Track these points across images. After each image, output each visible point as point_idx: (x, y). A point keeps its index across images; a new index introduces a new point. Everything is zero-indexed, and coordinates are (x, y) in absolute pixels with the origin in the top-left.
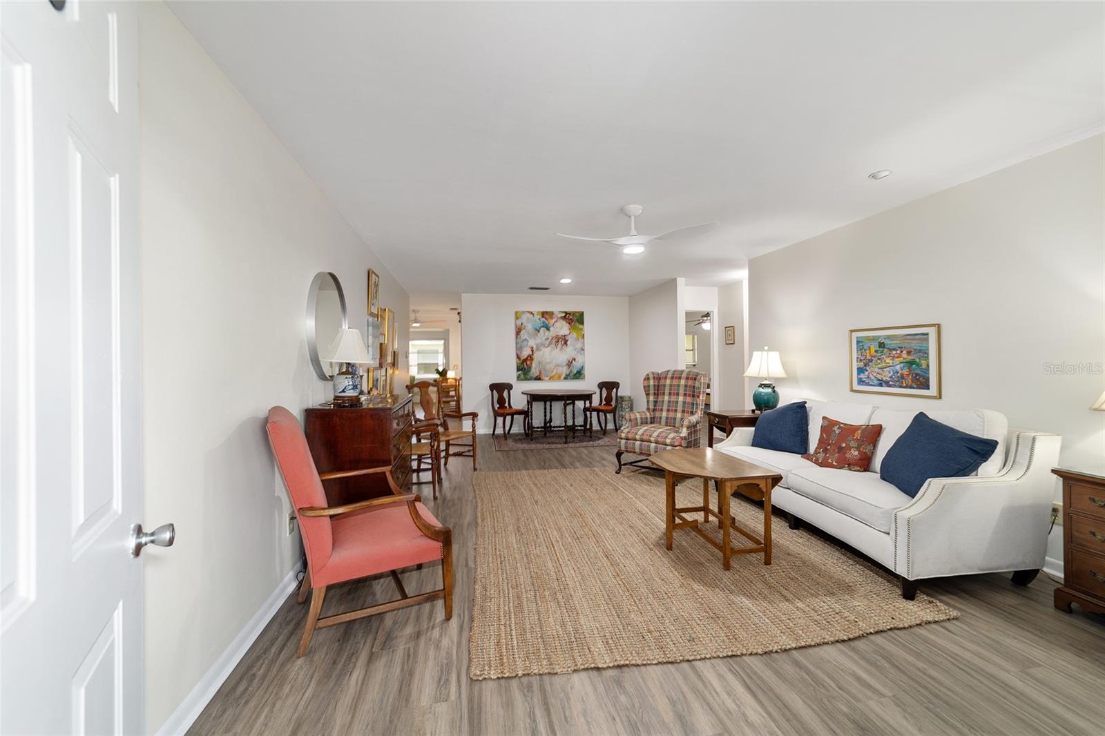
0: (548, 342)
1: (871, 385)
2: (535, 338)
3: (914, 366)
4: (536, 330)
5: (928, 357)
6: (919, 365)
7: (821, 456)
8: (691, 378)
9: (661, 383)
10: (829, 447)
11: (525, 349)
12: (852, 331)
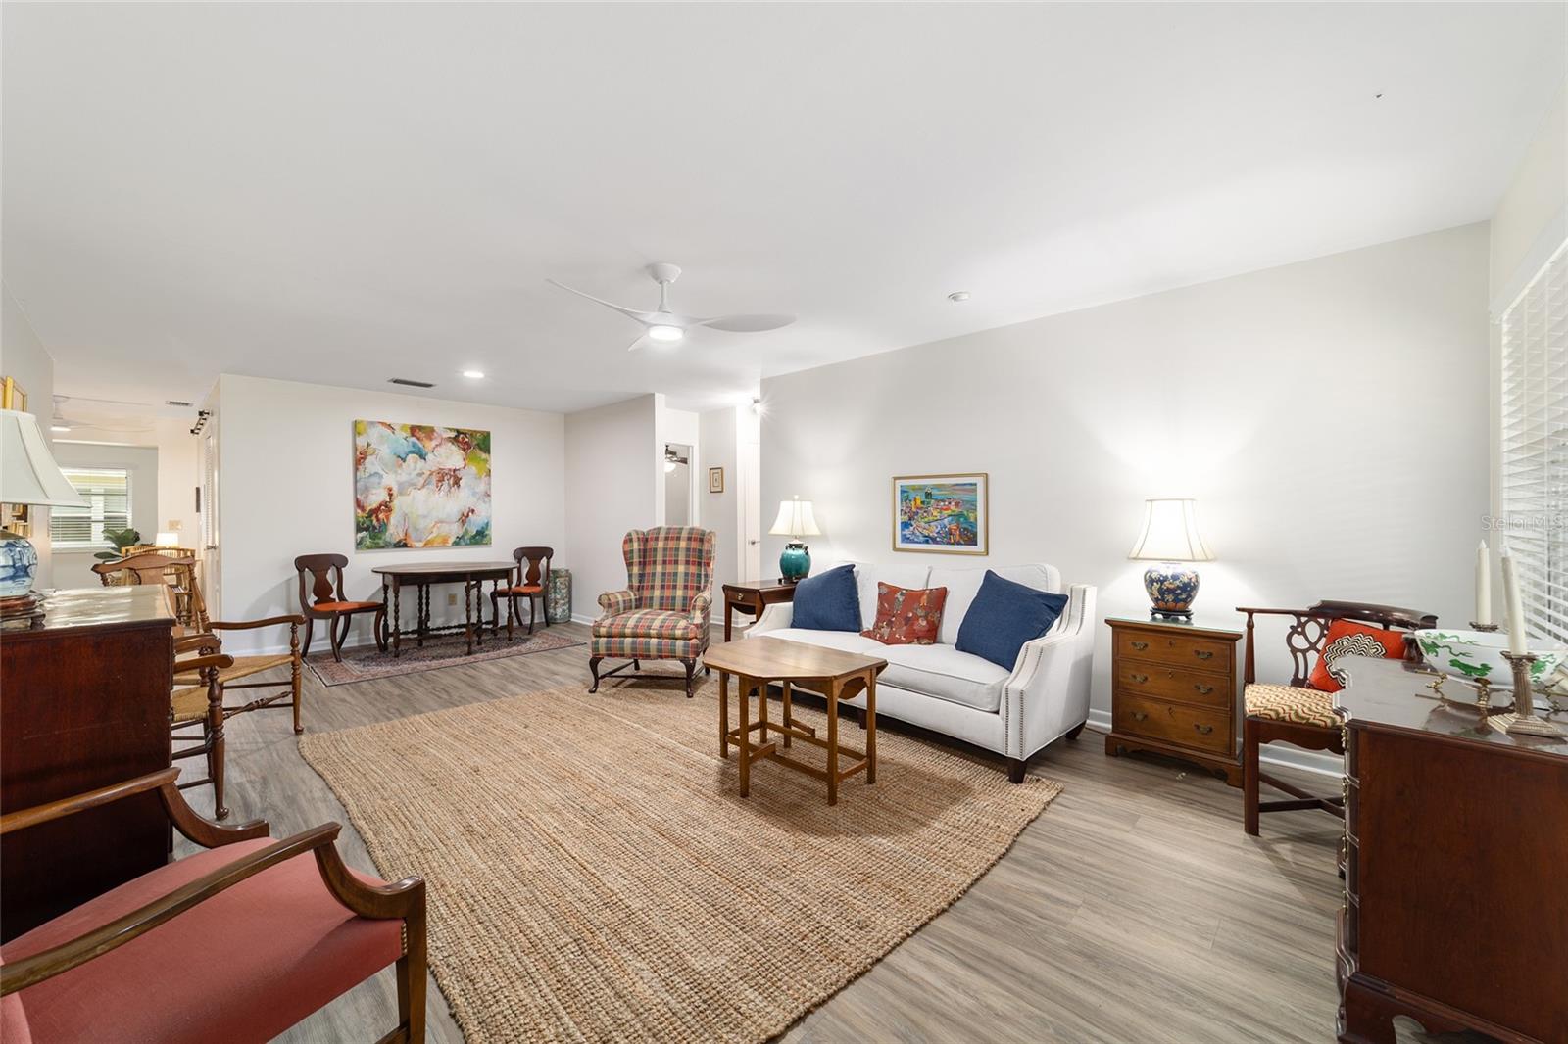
0: (422, 480)
1: (917, 542)
2: (396, 472)
3: (962, 519)
4: (399, 457)
5: (976, 510)
6: (966, 519)
7: (886, 631)
8: (695, 539)
9: (648, 547)
10: (893, 619)
11: (374, 491)
12: (895, 479)
